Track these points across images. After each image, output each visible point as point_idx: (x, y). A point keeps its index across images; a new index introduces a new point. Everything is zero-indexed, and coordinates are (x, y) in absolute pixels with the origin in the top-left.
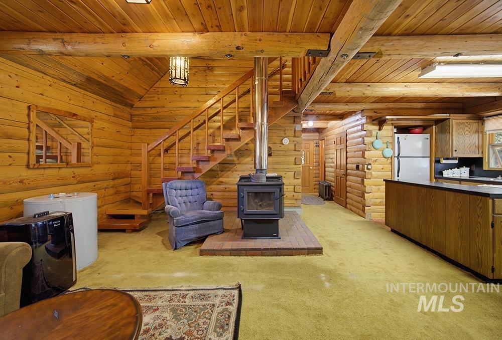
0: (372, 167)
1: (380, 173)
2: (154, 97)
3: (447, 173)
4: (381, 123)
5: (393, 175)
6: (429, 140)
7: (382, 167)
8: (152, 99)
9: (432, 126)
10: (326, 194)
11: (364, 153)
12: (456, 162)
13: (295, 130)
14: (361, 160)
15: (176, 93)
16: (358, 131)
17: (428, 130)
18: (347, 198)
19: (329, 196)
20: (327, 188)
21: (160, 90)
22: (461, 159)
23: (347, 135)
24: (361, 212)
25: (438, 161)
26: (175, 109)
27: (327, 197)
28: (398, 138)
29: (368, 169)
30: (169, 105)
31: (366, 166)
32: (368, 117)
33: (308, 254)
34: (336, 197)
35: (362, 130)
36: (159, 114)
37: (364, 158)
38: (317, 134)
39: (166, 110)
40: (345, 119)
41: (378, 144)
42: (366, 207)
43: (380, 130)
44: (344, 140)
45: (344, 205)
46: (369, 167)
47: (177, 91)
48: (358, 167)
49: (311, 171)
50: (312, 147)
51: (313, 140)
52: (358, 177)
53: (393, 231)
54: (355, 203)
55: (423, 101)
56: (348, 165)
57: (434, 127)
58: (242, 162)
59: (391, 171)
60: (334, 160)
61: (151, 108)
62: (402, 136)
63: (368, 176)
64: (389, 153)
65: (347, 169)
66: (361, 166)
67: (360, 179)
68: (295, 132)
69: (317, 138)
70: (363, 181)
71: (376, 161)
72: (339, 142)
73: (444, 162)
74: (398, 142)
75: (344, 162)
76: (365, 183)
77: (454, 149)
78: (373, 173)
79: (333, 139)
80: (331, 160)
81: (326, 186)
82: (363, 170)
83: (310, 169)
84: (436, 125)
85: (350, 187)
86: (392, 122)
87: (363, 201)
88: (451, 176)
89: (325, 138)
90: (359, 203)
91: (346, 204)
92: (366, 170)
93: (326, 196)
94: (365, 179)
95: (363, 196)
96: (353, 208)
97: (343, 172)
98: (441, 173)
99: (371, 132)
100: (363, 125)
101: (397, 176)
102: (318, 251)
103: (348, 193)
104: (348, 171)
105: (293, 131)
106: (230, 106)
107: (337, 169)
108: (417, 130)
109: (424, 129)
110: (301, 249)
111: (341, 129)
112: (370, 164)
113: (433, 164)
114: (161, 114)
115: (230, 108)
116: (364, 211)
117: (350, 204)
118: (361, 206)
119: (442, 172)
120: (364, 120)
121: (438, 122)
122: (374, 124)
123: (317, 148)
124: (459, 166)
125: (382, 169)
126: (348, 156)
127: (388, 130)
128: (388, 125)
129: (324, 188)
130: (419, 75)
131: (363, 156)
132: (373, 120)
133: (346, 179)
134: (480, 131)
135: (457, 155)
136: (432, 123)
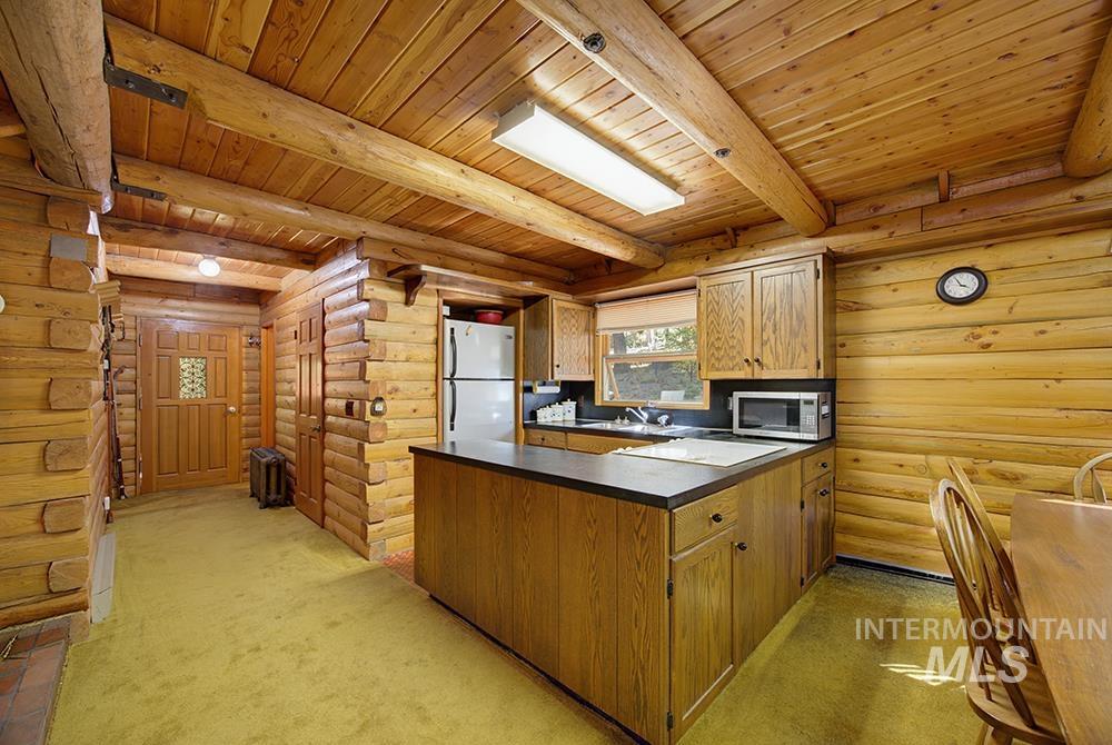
0: (385, 407)
1: (408, 424)
3: (543, 416)
4: (411, 283)
5: (440, 426)
6: (513, 340)
7: (414, 407)
9: (516, 310)
10: (268, 487)
11: (363, 368)
12: (558, 390)
13: (49, 259)
14: (356, 387)
16: (350, 303)
17: (512, 317)
18: (324, 497)
19: (278, 492)
20: (273, 471)
22: (564, 384)
23: (324, 314)
24: (359, 541)
25: (528, 390)
27: (273, 497)
28: (452, 330)
29: (374, 413)
31: (368, 404)
32: (375, 263)
34: (300, 494)
35: (361, 299)
37: (365, 382)
38: (255, 310)
40: (320, 266)
42: (369, 526)
43: (408, 302)
44: (317, 328)
45: (319, 520)
46: (379, 407)
48: (349, 407)
49: (232, 420)
50: (236, 345)
51: (240, 327)
52: (350, 436)
54: (343, 513)
55: (503, 249)
56: (328, 401)
57: (522, 312)
59: (437, 417)
60: (296, 388)
62: (460, 326)
63: (374, 434)
65: (324, 415)
66: (356, 404)
67: (354, 443)
68: (46, 268)
69: (256, 320)
70: (361, 448)
71: (396, 390)
72: (305, 335)
73: (539, 390)
74: (453, 340)
75: (317, 392)
76: (367, 455)
77: (556, 363)
78: (390, 423)
79: (291, 326)
80: (286, 387)
81: (268, 466)
82: (362, 418)
83: (227, 413)
84: (526, 307)
85: (332, 465)
86: (439, 287)
87: (363, 507)
88: (549, 422)
89: (275, 322)
90: (353, 513)
91: (324, 515)
92: (368, 417)
93: (268, 493)
94: (367, 445)
95: (363, 494)
96: (339, 527)
97: (315, 420)
98: (533, 415)
99: (383, 305)
100: (360, 284)
101: (449, 428)
103: (327, 484)
104: (330, 419)
105: (37, 262)
107: (301, 413)
108: (492, 315)
109: (504, 314)
111: (311, 297)
112: (381, 399)
113: (521, 395)
116: (364, 537)
117: (333, 517)
118: (356, 522)
119: (535, 413)
120: (364, 273)
121: (531, 301)
122: (392, 286)
123: (254, 350)
124: (561, 399)
125: (415, 411)
126: (328, 373)
127: (427, 304)
128: (428, 293)
129: (263, 470)
131: (362, 376)
132: (390, 274)
133: (323, 443)
134: (591, 329)
135: (560, 376)
136: (520, 303)
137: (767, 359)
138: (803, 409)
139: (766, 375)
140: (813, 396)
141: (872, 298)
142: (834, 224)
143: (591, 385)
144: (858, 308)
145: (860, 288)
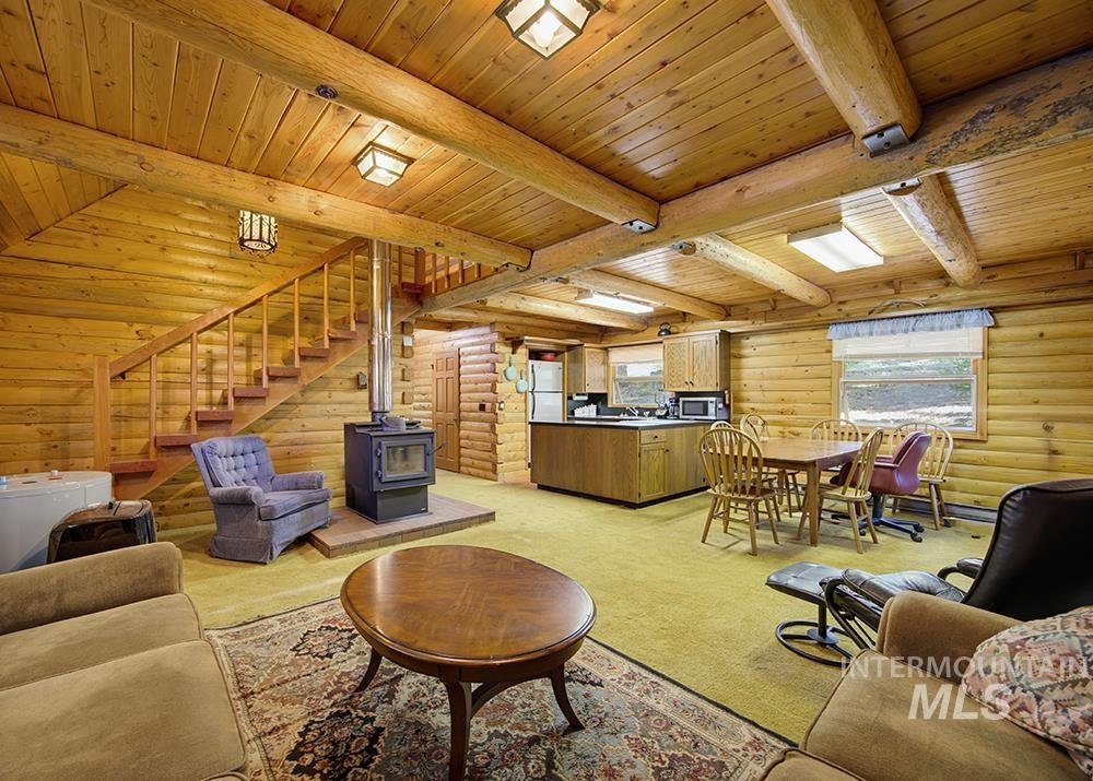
0: (506, 406)
1: (514, 415)
2: (80, 239)
3: (579, 413)
4: (515, 343)
5: (527, 417)
6: (561, 371)
7: (516, 406)
8: (72, 242)
9: (563, 352)
11: (494, 386)
12: (586, 398)
13: (403, 345)
14: (489, 396)
15: (151, 240)
16: (483, 353)
17: (559, 357)
18: (460, 456)
21: (102, 225)
22: (590, 395)
23: (459, 356)
24: (490, 474)
25: (570, 398)
26: (148, 278)
28: (532, 366)
29: (500, 409)
30: (129, 266)
31: (496, 405)
32: (502, 334)
33: (480, 523)
35: (492, 352)
36: (96, 283)
37: (495, 393)
39: (121, 276)
41: (512, 373)
42: (498, 465)
43: (513, 353)
44: (453, 363)
45: (456, 470)
46: (502, 406)
47: (152, 237)
48: (482, 407)
52: (482, 421)
53: (541, 487)
54: (476, 462)
56: (462, 404)
57: (566, 354)
58: (310, 400)
59: (526, 412)
60: (432, 397)
61: (70, 265)
62: (537, 363)
63: (500, 419)
64: (524, 386)
65: (459, 411)
66: (488, 405)
67: (487, 425)
68: (403, 350)
70: (492, 427)
71: (509, 397)
72: (441, 366)
73: (576, 398)
74: (533, 371)
75: (453, 400)
76: (497, 430)
77: (586, 383)
78: (507, 414)
79: (428, 361)
80: (423, 397)
82: (492, 411)
84: (568, 351)
85: (467, 438)
86: (528, 344)
87: (493, 456)
88: (581, 416)
90: (486, 461)
91: (460, 466)
92: (497, 411)
94: (497, 425)
95: (493, 450)
96: (472, 470)
97: (452, 416)
98: (573, 413)
99: (503, 355)
100: (493, 344)
101: (532, 416)
102: (490, 517)
103: (462, 449)
104: (462, 413)
105: (400, 347)
106: (286, 290)
107: (438, 412)
108: (549, 356)
109: (557, 354)
110: (472, 518)
111: (448, 346)
112: (503, 402)
113: (566, 401)
114: (103, 283)
115: (285, 293)
116: (494, 470)
117: (467, 466)
118: (489, 465)
119: (574, 410)
120: (495, 337)
121: (570, 348)
122: (506, 345)
124: (587, 403)
125: (516, 408)
126: (462, 389)
127: (522, 351)
128: (523, 348)
130: (576, 299)
131: (493, 390)
132: (507, 339)
133: (459, 427)
134: (605, 363)
135: (588, 391)
136: (564, 349)
137: (696, 382)
138: (710, 405)
139: (695, 390)
140: (714, 399)
141: (745, 352)
142: (730, 315)
143: (606, 394)
144: (740, 357)
145: (741, 348)
